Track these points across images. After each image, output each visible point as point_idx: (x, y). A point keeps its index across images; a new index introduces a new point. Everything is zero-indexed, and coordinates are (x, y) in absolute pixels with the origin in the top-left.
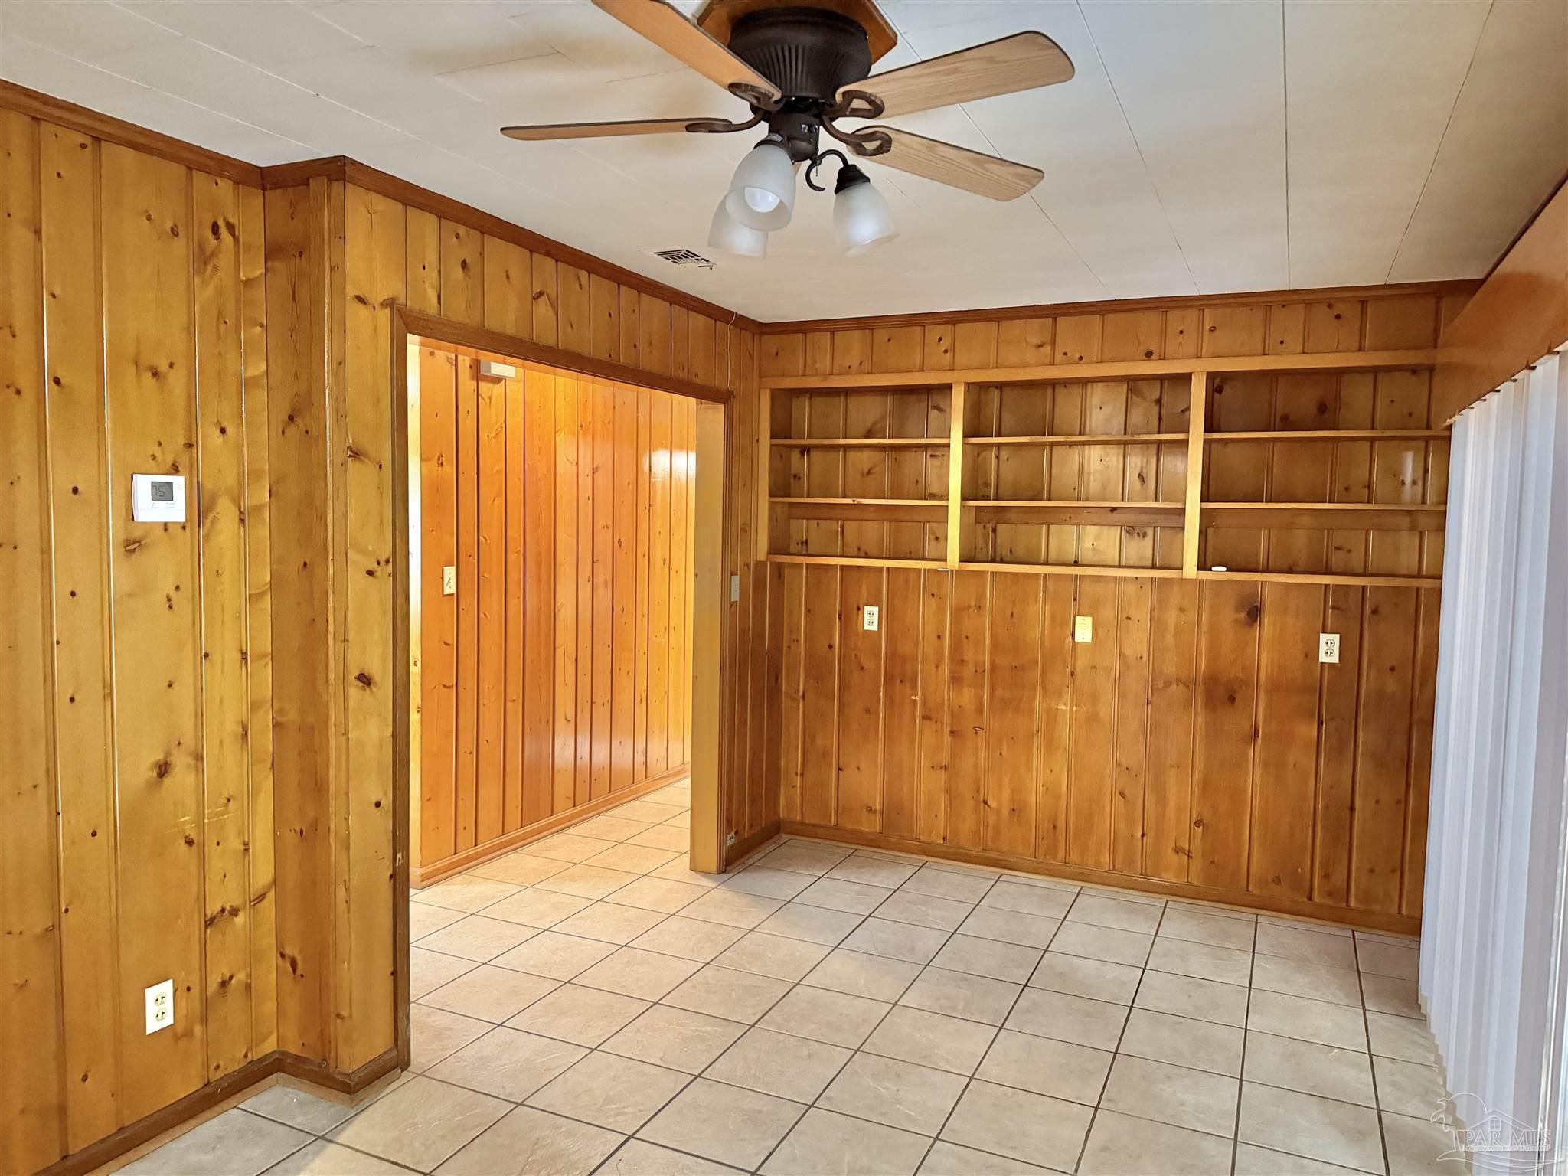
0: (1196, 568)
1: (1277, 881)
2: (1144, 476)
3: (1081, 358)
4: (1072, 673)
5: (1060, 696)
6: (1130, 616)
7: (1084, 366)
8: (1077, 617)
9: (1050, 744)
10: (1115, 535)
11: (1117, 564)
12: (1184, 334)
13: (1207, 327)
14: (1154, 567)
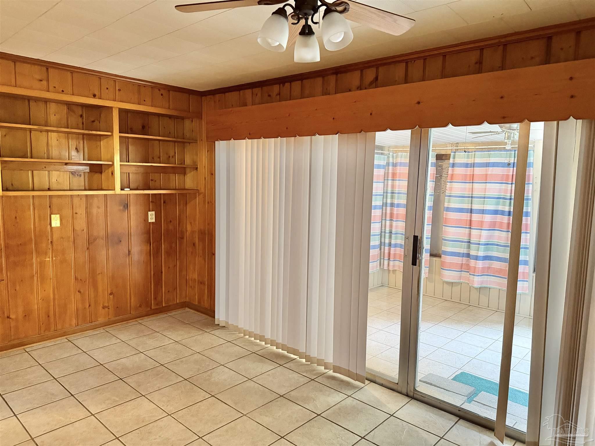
0: (120, 189)
1: (140, 306)
2: (78, 149)
3: (63, 91)
4: (51, 242)
5: (46, 254)
6: (77, 212)
7: (64, 95)
8: (52, 215)
9: (43, 278)
10: (67, 175)
11: (69, 189)
12: (109, 89)
13: (117, 88)
14: (85, 190)
